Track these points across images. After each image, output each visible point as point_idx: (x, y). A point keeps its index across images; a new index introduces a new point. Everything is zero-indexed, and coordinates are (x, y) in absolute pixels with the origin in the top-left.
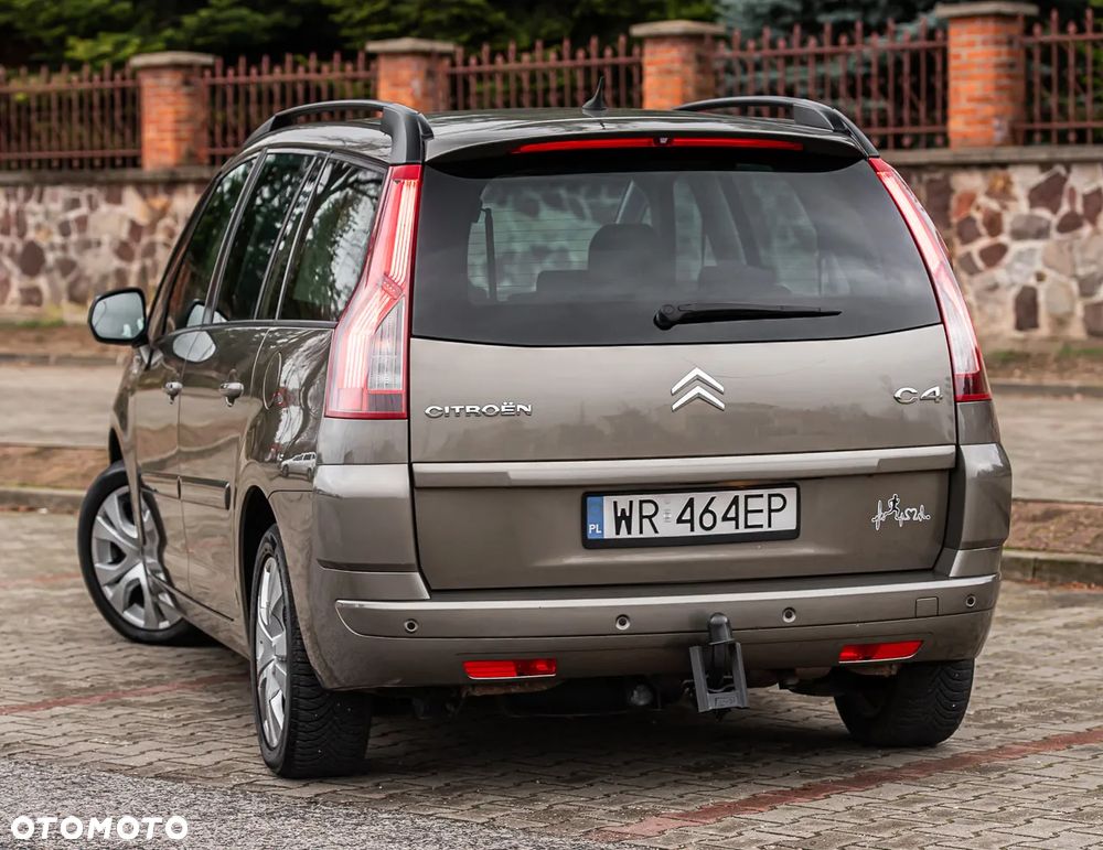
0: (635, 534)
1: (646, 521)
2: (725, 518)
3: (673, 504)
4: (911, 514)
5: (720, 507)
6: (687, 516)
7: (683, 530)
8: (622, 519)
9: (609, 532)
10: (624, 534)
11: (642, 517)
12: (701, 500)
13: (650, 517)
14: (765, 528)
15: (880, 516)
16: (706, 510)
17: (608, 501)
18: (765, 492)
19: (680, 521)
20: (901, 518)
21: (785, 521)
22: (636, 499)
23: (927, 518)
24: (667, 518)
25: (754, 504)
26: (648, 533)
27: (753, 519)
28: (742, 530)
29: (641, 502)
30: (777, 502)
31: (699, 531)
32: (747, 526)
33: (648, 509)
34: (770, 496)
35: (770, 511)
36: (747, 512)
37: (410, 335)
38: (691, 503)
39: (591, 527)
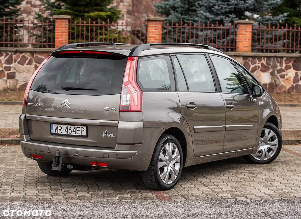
0: (58, 133)
1: (60, 130)
2: (73, 132)
3: (64, 127)
4: (110, 135)
5: (72, 129)
6: (66, 130)
7: (66, 133)
8: (56, 129)
9: (54, 132)
10: (56, 133)
11: (59, 129)
12: (69, 127)
13: (61, 130)
14: (80, 135)
15: (103, 135)
16: (70, 129)
17: (54, 125)
18: (80, 127)
19: (65, 131)
20: (108, 136)
21: (84, 133)
23: (114, 136)
24: (63, 130)
25: (79, 129)
26: (60, 133)
27: (79, 132)
28: (76, 134)
29: (59, 126)
30: (82, 129)
31: (69, 134)
32: (77, 134)
33: (60, 128)
34: (81, 128)
35: (81, 131)
36: (77, 131)
37: (30, 89)
38: (67, 128)
39: (52, 130)
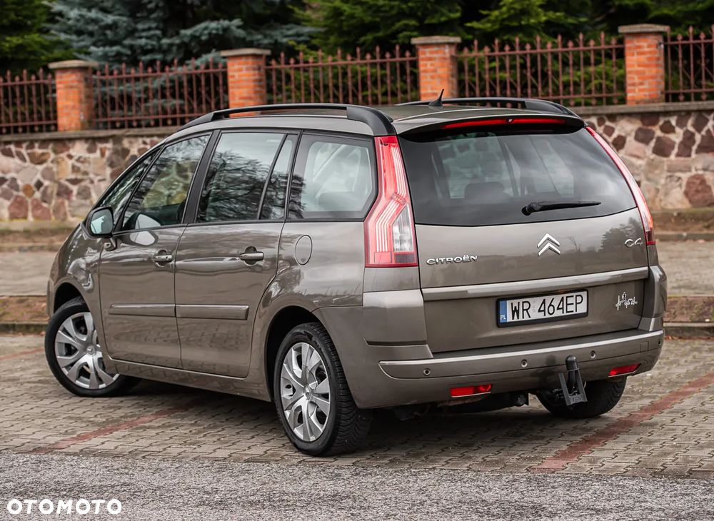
0: (521, 319)
1: (525, 312)
2: (558, 309)
3: (536, 303)
4: (630, 302)
5: (556, 303)
6: (542, 309)
7: (541, 316)
8: (515, 311)
9: (509, 319)
10: (516, 319)
11: (523, 310)
12: (548, 299)
13: (527, 310)
14: (574, 313)
15: (619, 304)
16: (550, 305)
17: (509, 303)
18: (574, 294)
19: (540, 311)
20: (627, 304)
21: (582, 308)
22: (521, 301)
23: (636, 303)
24: (534, 310)
25: (571, 300)
26: (526, 318)
27: (571, 308)
28: (565, 314)
29: (523, 302)
30: (579, 299)
31: (548, 316)
32: (567, 312)
33: (526, 306)
34: (576, 296)
35: (577, 303)
36: (567, 304)
37: (415, 223)
38: (544, 302)
39: (502, 316)
